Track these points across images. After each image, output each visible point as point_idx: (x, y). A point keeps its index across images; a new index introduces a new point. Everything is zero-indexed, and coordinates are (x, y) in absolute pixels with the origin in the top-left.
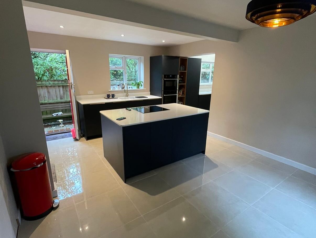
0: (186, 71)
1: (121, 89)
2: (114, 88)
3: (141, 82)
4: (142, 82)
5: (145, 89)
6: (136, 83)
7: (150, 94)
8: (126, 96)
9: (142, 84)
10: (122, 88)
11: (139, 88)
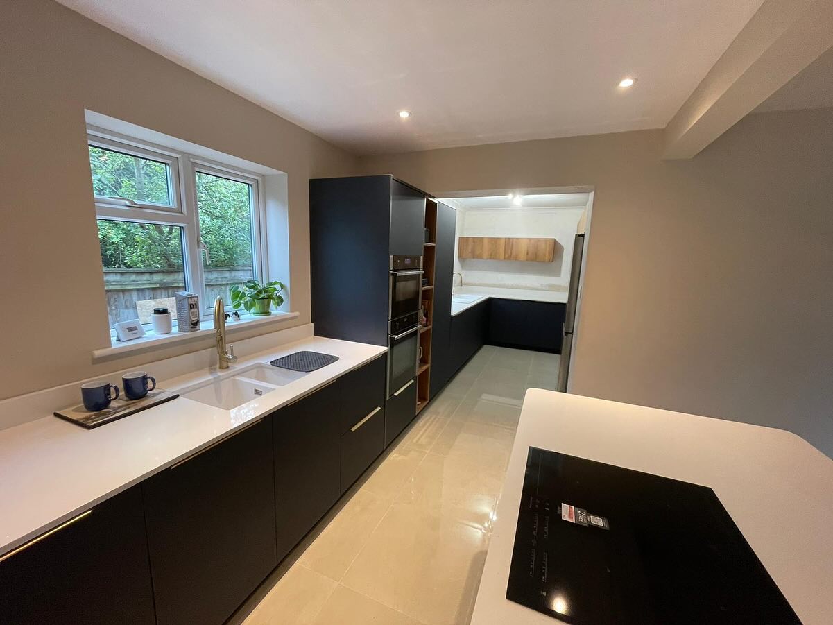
0: (433, 245)
1: (181, 330)
2: (130, 329)
3: (277, 287)
4: (282, 286)
5: (297, 314)
6: (260, 292)
7: (316, 334)
8: (212, 369)
9: (282, 294)
10: (188, 326)
11: (268, 313)
